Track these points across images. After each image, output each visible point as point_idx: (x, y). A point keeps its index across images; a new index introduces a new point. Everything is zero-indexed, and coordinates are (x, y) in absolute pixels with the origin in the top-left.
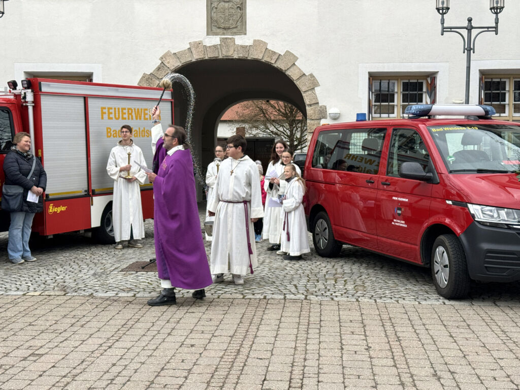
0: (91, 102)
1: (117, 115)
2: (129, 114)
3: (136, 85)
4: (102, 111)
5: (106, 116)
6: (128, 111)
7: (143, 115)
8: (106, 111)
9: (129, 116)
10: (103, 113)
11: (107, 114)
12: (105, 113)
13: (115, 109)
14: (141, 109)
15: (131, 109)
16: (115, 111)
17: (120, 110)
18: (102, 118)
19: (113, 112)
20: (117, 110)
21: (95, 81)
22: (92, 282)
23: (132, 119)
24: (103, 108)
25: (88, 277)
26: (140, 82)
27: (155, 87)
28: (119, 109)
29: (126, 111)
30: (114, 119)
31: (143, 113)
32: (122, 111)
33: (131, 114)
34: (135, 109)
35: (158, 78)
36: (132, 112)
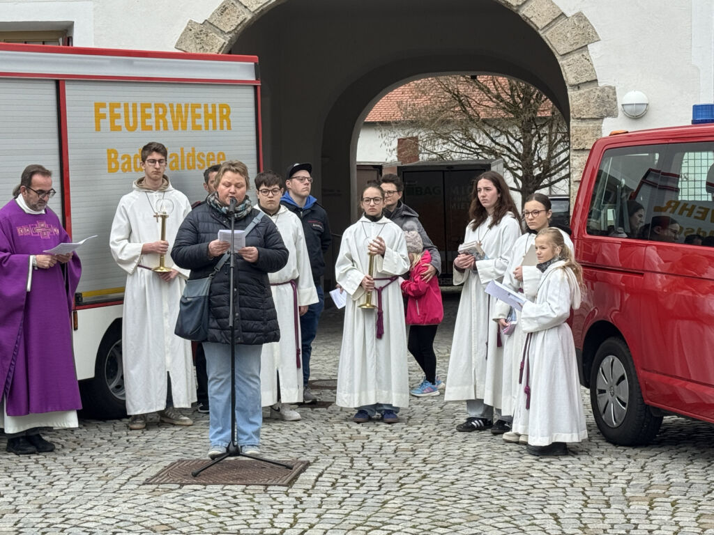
0: (70, 91)
1: (131, 119)
2: (157, 116)
3: (172, 49)
4: (97, 111)
5: (106, 123)
6: (157, 112)
7: (190, 119)
8: (106, 111)
9: (157, 122)
10: (99, 117)
11: (108, 119)
12: (104, 116)
13: (126, 105)
14: (187, 106)
15: (163, 106)
16: (127, 112)
17: (139, 109)
18: (98, 128)
19: (123, 115)
20: (131, 109)
21: (77, 43)
22: (79, 510)
23: (166, 128)
24: (99, 106)
25: (69, 497)
26: (180, 42)
27: (215, 52)
28: (135, 106)
29: (151, 111)
30: (124, 129)
31: (190, 114)
32: (143, 112)
33: (163, 117)
34: (171, 106)
35: (222, 32)
36: (165, 112)
